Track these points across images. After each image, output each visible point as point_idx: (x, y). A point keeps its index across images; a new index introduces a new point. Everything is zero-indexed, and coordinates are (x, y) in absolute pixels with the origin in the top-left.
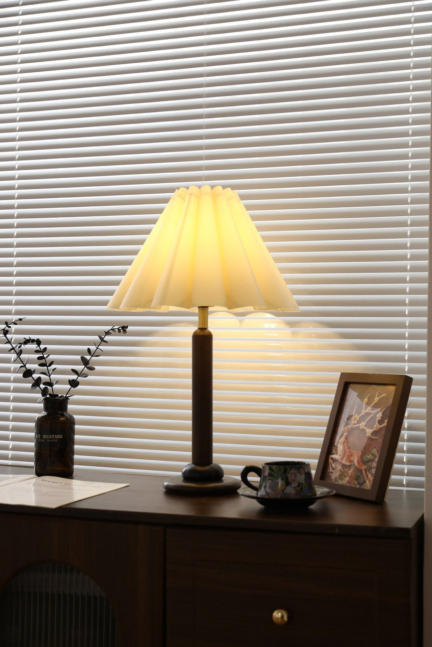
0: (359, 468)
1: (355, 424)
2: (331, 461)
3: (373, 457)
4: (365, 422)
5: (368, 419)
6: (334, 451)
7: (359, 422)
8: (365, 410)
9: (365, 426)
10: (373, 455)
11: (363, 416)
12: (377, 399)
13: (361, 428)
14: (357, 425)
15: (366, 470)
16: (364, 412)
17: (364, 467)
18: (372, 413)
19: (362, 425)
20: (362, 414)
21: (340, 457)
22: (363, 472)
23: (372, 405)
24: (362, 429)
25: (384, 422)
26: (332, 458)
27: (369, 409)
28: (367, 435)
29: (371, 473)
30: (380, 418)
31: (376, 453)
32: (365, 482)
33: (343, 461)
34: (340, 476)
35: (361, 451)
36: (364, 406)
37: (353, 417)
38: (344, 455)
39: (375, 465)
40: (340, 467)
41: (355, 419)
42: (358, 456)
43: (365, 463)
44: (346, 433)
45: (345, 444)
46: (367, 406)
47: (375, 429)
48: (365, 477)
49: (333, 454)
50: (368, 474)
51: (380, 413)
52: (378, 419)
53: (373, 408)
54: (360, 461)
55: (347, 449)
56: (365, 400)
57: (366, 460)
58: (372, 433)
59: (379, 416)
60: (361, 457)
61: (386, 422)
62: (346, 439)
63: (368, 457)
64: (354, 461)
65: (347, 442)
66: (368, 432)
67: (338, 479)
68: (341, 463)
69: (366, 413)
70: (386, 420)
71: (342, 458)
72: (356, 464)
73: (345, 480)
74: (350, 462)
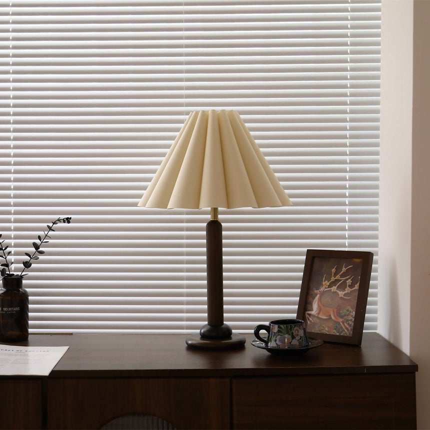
0: (336, 320)
1: (326, 288)
2: (307, 316)
3: (348, 313)
4: (337, 286)
5: (338, 284)
6: (309, 308)
7: (330, 286)
8: (335, 277)
9: (337, 289)
10: (348, 311)
11: (333, 282)
12: (344, 269)
13: (332, 291)
14: (329, 289)
15: (343, 322)
16: (333, 279)
17: (341, 320)
18: (342, 280)
19: (334, 289)
20: (332, 280)
21: (316, 313)
22: (341, 323)
23: (340, 274)
24: (334, 292)
25: (355, 287)
26: (308, 314)
27: (338, 277)
28: (340, 296)
29: (348, 324)
30: (350, 284)
31: (350, 309)
32: (344, 331)
33: (320, 316)
34: (319, 327)
35: (336, 308)
36: (333, 274)
37: (324, 283)
38: (320, 311)
39: (351, 318)
40: (318, 321)
41: (325, 284)
42: (334, 311)
43: (342, 317)
44: (318, 295)
45: (320, 303)
46: (335, 275)
47: (346, 292)
48: (344, 328)
49: (309, 311)
50: (346, 324)
51: (349, 280)
52: (348, 284)
53: (342, 276)
54: (336, 316)
55: (322, 307)
56: (334, 270)
57: (342, 315)
58: (344, 295)
59: (349, 282)
60: (337, 313)
61: (357, 287)
62: (320, 300)
63: (343, 312)
64: (330, 316)
65: (321, 301)
66: (341, 293)
67: (317, 329)
68: (318, 317)
69: (335, 280)
70: (356, 285)
71: (319, 314)
72: (333, 318)
73: (324, 329)
74: (327, 316)
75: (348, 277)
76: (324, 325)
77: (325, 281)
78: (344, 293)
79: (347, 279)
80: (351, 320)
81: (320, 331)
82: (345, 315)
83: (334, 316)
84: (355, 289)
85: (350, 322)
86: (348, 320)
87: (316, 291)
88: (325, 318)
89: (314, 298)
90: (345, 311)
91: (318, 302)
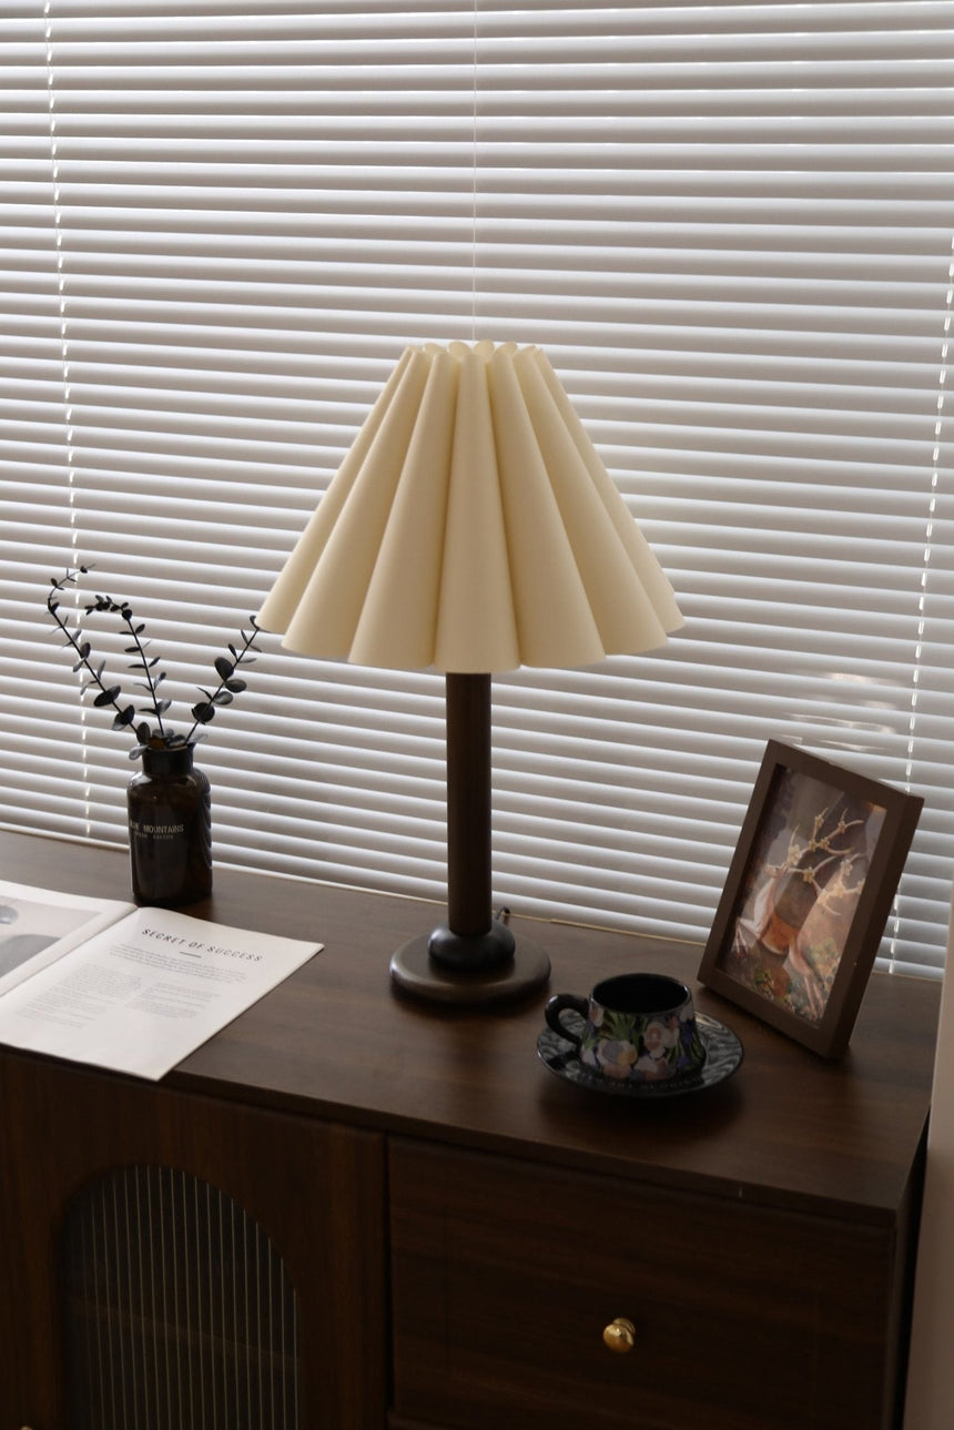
0: (796, 967)
1: (792, 866)
2: (739, 930)
3: (827, 956)
4: (817, 869)
5: (822, 864)
6: (748, 910)
7: (801, 863)
8: (818, 841)
9: (815, 877)
10: (827, 950)
11: (811, 853)
12: (842, 826)
13: (805, 879)
14: (799, 870)
15: (810, 978)
16: (813, 845)
17: (807, 970)
18: (831, 855)
19: (809, 873)
20: (809, 848)
21: (758, 929)
22: (806, 980)
23: (832, 835)
24: (807, 883)
25: (857, 886)
26: (742, 927)
27: (824, 843)
28: (819, 901)
29: (821, 988)
30: (848, 874)
31: (833, 948)
32: (809, 1005)
33: (766, 942)
34: (756, 971)
36: (815, 832)
37: (791, 849)
38: (768, 928)
39: (830, 973)
40: (758, 954)
41: (793, 854)
42: (796, 940)
43: (811, 962)
44: (772, 881)
45: (771, 902)
46: (820, 834)
47: (834, 892)
48: (809, 996)
49: (746, 917)
50: (815, 988)
51: (847, 861)
52: (841, 871)
53: (833, 843)
55: (775, 918)
56: (819, 819)
57: (811, 954)
58: (829, 901)
59: (845, 866)
61: (860, 886)
62: (773, 893)
64: (787, 949)
65: (774, 900)
66: (821, 893)
67: (752, 975)
68: (760, 944)
69: (818, 849)
71: (764, 933)
72: (792, 957)
73: (766, 983)
74: (779, 949)
75: (845, 852)
76: (768, 971)
77: (794, 844)
78: (827, 893)
79: (844, 858)
81: (758, 983)
82: (818, 959)
83: (796, 956)
84: (856, 893)
86: (820, 977)
87: (770, 867)
88: (773, 949)
89: (761, 886)
90: (822, 948)
91: (768, 900)
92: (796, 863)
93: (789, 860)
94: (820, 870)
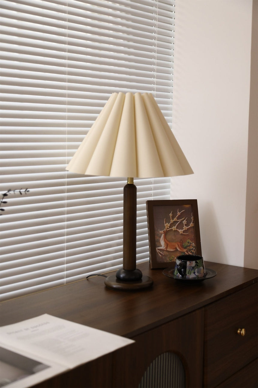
0: (181, 251)
1: (168, 228)
2: (157, 251)
3: (189, 244)
4: (176, 226)
5: (177, 224)
6: (158, 245)
7: (170, 227)
8: (173, 220)
9: (177, 228)
10: (189, 243)
11: (172, 223)
12: (179, 213)
13: (173, 230)
14: (170, 229)
15: (187, 251)
16: (172, 221)
17: (185, 250)
18: (179, 221)
19: (174, 228)
20: (171, 222)
21: (164, 248)
22: (186, 252)
23: (177, 217)
24: (175, 231)
25: (190, 225)
26: (159, 249)
27: (175, 219)
28: (180, 233)
29: (191, 252)
30: (186, 223)
31: (190, 242)
33: (168, 250)
34: (169, 257)
35: (179, 242)
36: (171, 218)
37: (165, 225)
38: (167, 246)
39: (192, 248)
40: (167, 253)
42: (178, 245)
43: (185, 248)
44: (163, 234)
45: (165, 240)
46: (173, 218)
47: (184, 229)
49: (158, 247)
50: (189, 253)
51: (185, 221)
52: (184, 224)
53: (178, 218)
54: (181, 248)
55: (168, 243)
56: (171, 215)
57: (185, 246)
58: (183, 232)
59: (185, 222)
60: (180, 245)
61: (191, 225)
62: (165, 237)
63: (186, 244)
64: (176, 248)
65: (166, 239)
66: (180, 231)
67: (168, 260)
68: (167, 251)
69: (174, 221)
70: (190, 224)
71: (167, 248)
72: (179, 249)
73: (173, 259)
74: (173, 249)
75: (183, 219)
76: (173, 256)
77: (166, 223)
78: (183, 230)
79: (183, 220)
80: (192, 249)
81: (171, 260)
82: (187, 246)
83: (180, 248)
84: (190, 227)
85: (192, 250)
86: (190, 250)
87: (160, 232)
88: (172, 250)
89: (160, 237)
90: (187, 243)
91: (164, 240)
92: (169, 227)
93: (166, 227)
94: (177, 226)
